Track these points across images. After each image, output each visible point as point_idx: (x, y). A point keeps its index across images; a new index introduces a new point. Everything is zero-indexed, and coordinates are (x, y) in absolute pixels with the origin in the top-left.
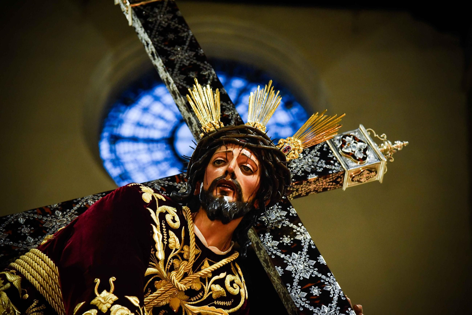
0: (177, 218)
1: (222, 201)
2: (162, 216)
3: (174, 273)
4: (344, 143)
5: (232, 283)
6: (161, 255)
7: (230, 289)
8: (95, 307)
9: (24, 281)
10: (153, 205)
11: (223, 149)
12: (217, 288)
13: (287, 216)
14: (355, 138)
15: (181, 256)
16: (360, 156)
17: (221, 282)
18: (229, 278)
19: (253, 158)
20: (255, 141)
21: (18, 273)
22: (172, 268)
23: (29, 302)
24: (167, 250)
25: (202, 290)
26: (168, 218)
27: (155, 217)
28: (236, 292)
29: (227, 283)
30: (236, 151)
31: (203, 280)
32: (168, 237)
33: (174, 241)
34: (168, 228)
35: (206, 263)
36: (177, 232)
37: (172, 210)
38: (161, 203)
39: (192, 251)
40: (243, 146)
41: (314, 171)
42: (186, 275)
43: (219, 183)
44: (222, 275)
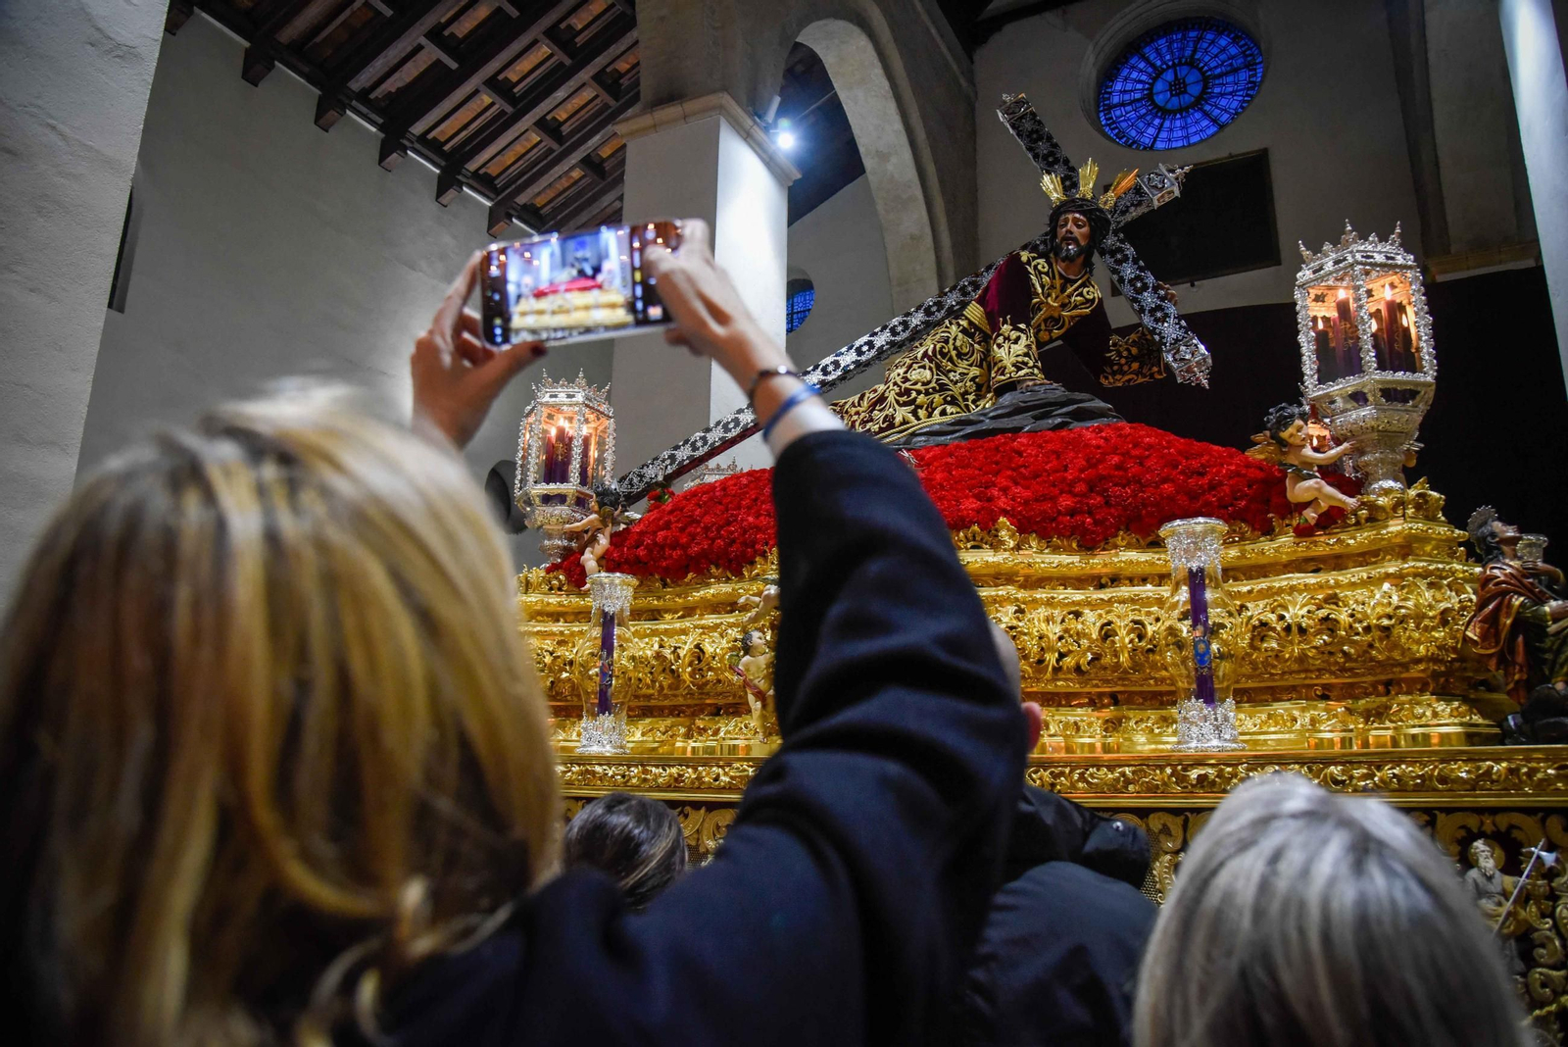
0: (1046, 265)
1: (1068, 250)
2: (1036, 267)
3: (1049, 299)
4: (1149, 179)
5: (1088, 292)
6: (1040, 290)
7: (1088, 297)
8: (1001, 335)
9: (971, 323)
10: (1029, 263)
11: (1063, 217)
12: (1079, 298)
13: (1118, 240)
14: (1156, 174)
15: (1052, 287)
16: (1160, 186)
17: (1081, 295)
18: (1086, 289)
19: (1082, 217)
20: (1081, 206)
21: (967, 318)
22: (1049, 295)
23: (974, 333)
24: (1042, 286)
25: (1070, 302)
26: (1040, 267)
27: (1031, 270)
28: (1091, 297)
29: (1085, 293)
30: (1070, 216)
31: (1069, 296)
32: (1041, 278)
33: (1046, 279)
34: (1040, 273)
35: (1068, 286)
36: (1047, 274)
37: (1041, 261)
38: (1034, 258)
39: (1058, 282)
40: (1074, 212)
41: (1132, 205)
42: (1057, 297)
43: (1064, 239)
44: (1080, 290)
